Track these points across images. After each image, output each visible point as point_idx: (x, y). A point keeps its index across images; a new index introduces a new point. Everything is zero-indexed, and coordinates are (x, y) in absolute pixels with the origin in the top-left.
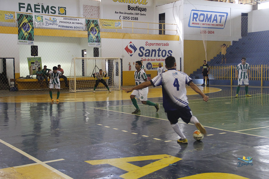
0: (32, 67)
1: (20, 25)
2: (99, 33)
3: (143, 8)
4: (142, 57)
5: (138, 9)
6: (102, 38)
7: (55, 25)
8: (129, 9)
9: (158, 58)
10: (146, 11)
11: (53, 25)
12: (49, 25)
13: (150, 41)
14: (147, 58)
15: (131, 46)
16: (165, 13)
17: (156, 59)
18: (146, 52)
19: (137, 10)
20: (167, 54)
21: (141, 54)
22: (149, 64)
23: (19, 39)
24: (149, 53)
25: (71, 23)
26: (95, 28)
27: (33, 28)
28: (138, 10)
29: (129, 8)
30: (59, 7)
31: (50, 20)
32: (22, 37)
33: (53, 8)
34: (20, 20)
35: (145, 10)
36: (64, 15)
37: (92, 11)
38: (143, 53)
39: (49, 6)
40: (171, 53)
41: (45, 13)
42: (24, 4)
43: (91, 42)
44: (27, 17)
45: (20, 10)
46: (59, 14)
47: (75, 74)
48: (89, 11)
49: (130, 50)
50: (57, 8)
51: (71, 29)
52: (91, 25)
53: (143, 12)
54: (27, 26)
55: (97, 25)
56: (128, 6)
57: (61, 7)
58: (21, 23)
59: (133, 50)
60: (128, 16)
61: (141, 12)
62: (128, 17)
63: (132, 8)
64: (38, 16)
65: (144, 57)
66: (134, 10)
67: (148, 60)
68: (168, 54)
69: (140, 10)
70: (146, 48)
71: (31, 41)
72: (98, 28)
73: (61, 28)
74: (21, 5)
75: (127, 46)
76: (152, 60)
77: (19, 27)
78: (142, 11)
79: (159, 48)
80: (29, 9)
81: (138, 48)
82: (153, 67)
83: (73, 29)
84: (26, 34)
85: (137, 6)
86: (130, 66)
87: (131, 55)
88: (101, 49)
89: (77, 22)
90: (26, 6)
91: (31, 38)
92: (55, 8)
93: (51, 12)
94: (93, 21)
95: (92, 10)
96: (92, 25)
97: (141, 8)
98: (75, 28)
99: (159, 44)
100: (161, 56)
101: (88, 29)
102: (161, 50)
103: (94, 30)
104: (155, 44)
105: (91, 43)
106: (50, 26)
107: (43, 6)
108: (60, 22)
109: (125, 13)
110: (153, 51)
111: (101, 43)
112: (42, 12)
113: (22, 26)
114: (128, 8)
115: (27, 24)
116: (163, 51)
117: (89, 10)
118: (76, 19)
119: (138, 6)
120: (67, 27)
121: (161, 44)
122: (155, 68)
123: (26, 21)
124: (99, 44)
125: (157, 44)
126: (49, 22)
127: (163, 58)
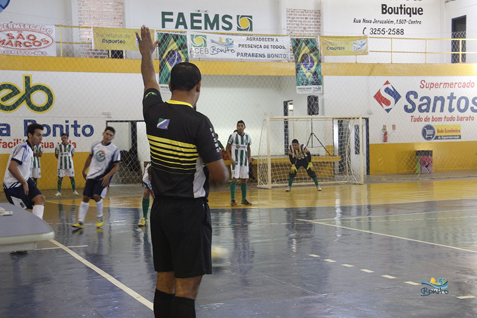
1: (162, 56)
2: (318, 65)
3: (416, 8)
4: (412, 114)
5: (403, 10)
6: (324, 77)
7: (230, 51)
8: (384, 11)
9: (449, 115)
10: (422, 14)
11: (225, 52)
12: (218, 52)
14: (424, 115)
15: (387, 90)
16: (465, 16)
17: (445, 118)
18: (421, 103)
19: (401, 13)
20: (471, 105)
21: (410, 107)
22: (430, 127)
24: (428, 104)
25: (263, 46)
26: (312, 54)
28: (405, 14)
29: (385, 9)
30: (238, 16)
31: (220, 43)
32: (165, 80)
33: (227, 19)
34: (163, 46)
35: (419, 11)
36: (248, 32)
37: (305, 20)
38: (413, 104)
39: (218, 15)
41: (212, 28)
42: (171, 14)
43: (303, 84)
44: (176, 38)
45: (163, 26)
46: (239, 29)
47: (269, 151)
48: (299, 21)
49: (385, 99)
50: (235, 18)
51: (262, 58)
52: (302, 49)
53: (414, 17)
54: (177, 57)
55: (314, 49)
56: (383, 5)
57: (242, 16)
58: (164, 52)
59: (391, 99)
60: (381, 26)
61: (410, 16)
62: (381, 30)
63: (390, 9)
64: (197, 36)
65: (416, 113)
66: (395, 13)
67: (427, 119)
68: (473, 105)
69: (408, 14)
70: (421, 93)
72: (316, 55)
73: (242, 58)
74: (167, 17)
75: (379, 90)
76: (434, 119)
77: (160, 59)
78: (414, 14)
79: (452, 94)
80: (181, 24)
81: (403, 95)
82: (436, 134)
83: (266, 58)
85: (401, 5)
86: (386, 134)
87: (388, 110)
88: (323, 100)
89: (275, 43)
90: (175, 17)
92: (231, 17)
93: (223, 28)
94: (307, 42)
95: (306, 18)
96: (305, 50)
97: (410, 9)
98: (269, 56)
99: (451, 85)
100: (456, 109)
101: (296, 58)
102: (455, 98)
103: (310, 60)
104: (442, 85)
105: (302, 87)
106: (221, 55)
107: (206, 16)
108: (240, 45)
109: (376, 22)
110: (436, 99)
111: (323, 87)
112: (206, 28)
113: (167, 56)
114: (383, 9)
115: (177, 53)
116: (461, 98)
117: (298, 18)
118: (272, 38)
119: (404, 5)
120: (253, 55)
121: (456, 83)
122: (441, 136)
123: (174, 48)
124: (320, 88)
125: (447, 85)
126: (217, 47)
127: (461, 115)
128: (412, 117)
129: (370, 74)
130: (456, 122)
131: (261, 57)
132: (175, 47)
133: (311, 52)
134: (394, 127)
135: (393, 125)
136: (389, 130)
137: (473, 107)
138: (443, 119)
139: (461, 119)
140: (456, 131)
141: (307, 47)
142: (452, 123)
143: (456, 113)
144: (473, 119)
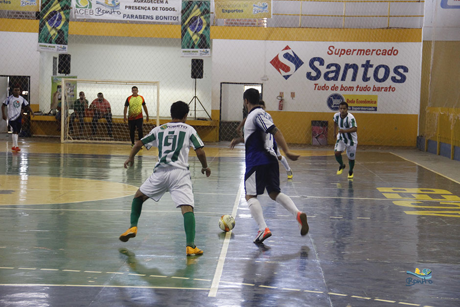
0: (58, 94)
1: (43, 16)
2: (206, 29)
4: (316, 82)
6: (214, 40)
7: (116, 13)
9: (363, 84)
11: (111, 14)
12: (103, 13)
13: (339, 45)
14: (331, 83)
15: (287, 56)
17: (358, 87)
18: (328, 70)
20: (392, 74)
21: (314, 74)
22: (337, 97)
23: (40, 41)
24: (337, 72)
25: (151, 8)
26: (202, 17)
27: (68, 20)
31: (106, 5)
32: (45, 39)
38: (319, 72)
40: (405, 74)
43: (188, 47)
49: (285, 65)
51: (150, 20)
52: (193, 11)
54: (57, 18)
55: (206, 12)
58: (45, 13)
65: (321, 81)
67: (334, 88)
68: (394, 75)
70: (328, 60)
71: (62, 46)
72: (206, 18)
73: (128, 19)
75: (278, 56)
76: (343, 88)
77: (41, 19)
79: (368, 62)
81: (306, 59)
83: (154, 20)
84: (53, 32)
86: (282, 101)
87: (287, 77)
88: (210, 62)
89: (164, 5)
91: (61, 39)
94: (200, 4)
96: (196, 12)
98: (157, 18)
99: (367, 52)
100: (372, 78)
101: (184, 21)
102: (371, 66)
103: (198, 22)
104: (355, 52)
105: (187, 50)
108: (126, 7)
110: (347, 67)
111: (211, 50)
113: (48, 16)
115: (58, 14)
116: (380, 66)
120: (140, 17)
121: (373, 50)
122: (351, 107)
123: (56, 9)
124: (208, 52)
125: (362, 52)
126: (103, 8)
127: (378, 85)
128: (316, 85)
129: (267, 39)
130: (371, 93)
131: (149, 18)
132: (58, 8)
133: (202, 15)
134: (293, 95)
135: (292, 93)
136: (287, 97)
137: (395, 77)
138: (355, 89)
139: (379, 89)
140: (372, 102)
141: (199, 10)
142: (366, 93)
143: (372, 83)
144: (393, 89)
